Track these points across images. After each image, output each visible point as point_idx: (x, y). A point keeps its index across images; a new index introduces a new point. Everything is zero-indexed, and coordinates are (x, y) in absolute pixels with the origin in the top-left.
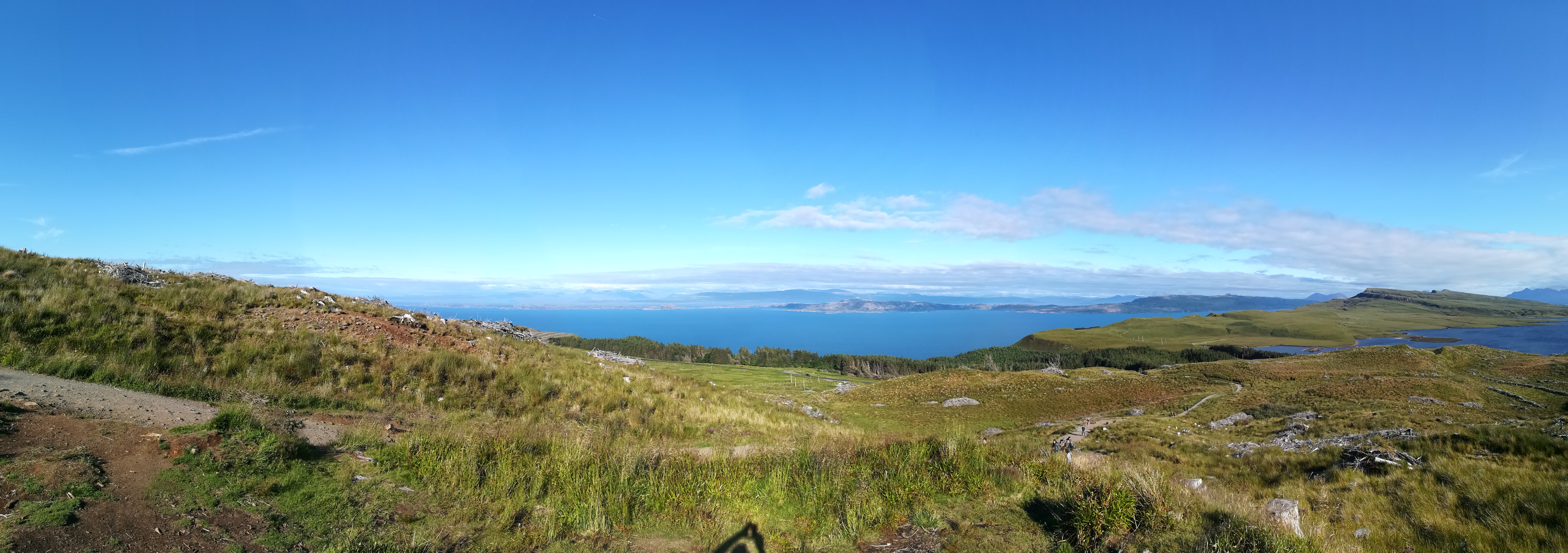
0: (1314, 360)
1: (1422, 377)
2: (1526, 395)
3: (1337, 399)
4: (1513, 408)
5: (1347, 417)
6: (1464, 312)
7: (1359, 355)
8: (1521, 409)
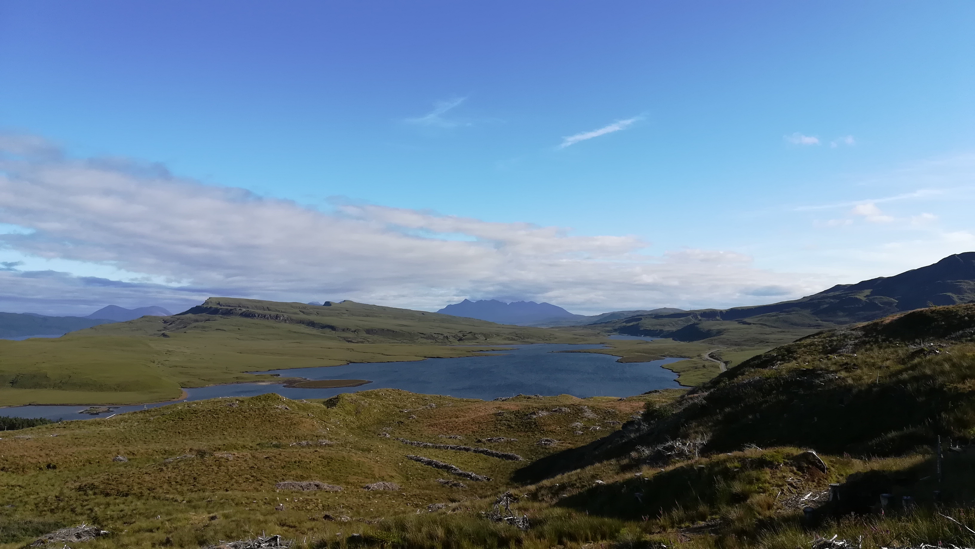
0: (98, 429)
1: (303, 447)
2: (462, 463)
3: (140, 496)
4: (443, 485)
5: (158, 529)
6: (375, 337)
7: (188, 415)
8: (455, 485)
